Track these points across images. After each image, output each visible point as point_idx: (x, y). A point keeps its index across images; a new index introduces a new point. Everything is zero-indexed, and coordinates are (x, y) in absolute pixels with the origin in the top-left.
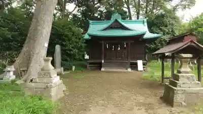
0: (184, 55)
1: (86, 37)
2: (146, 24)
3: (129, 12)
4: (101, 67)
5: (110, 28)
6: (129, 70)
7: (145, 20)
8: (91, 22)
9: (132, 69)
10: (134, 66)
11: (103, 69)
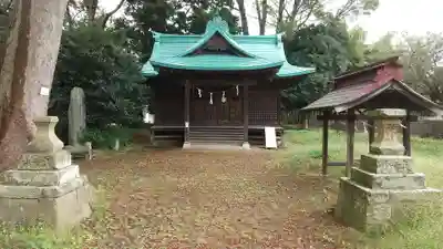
0: (389, 112)
1: (148, 69)
2: (281, 45)
3: (244, 18)
4: (183, 141)
5: (204, 50)
6: (246, 146)
7: (279, 36)
8: (157, 35)
9: (252, 144)
10: (257, 138)
11: (186, 145)
